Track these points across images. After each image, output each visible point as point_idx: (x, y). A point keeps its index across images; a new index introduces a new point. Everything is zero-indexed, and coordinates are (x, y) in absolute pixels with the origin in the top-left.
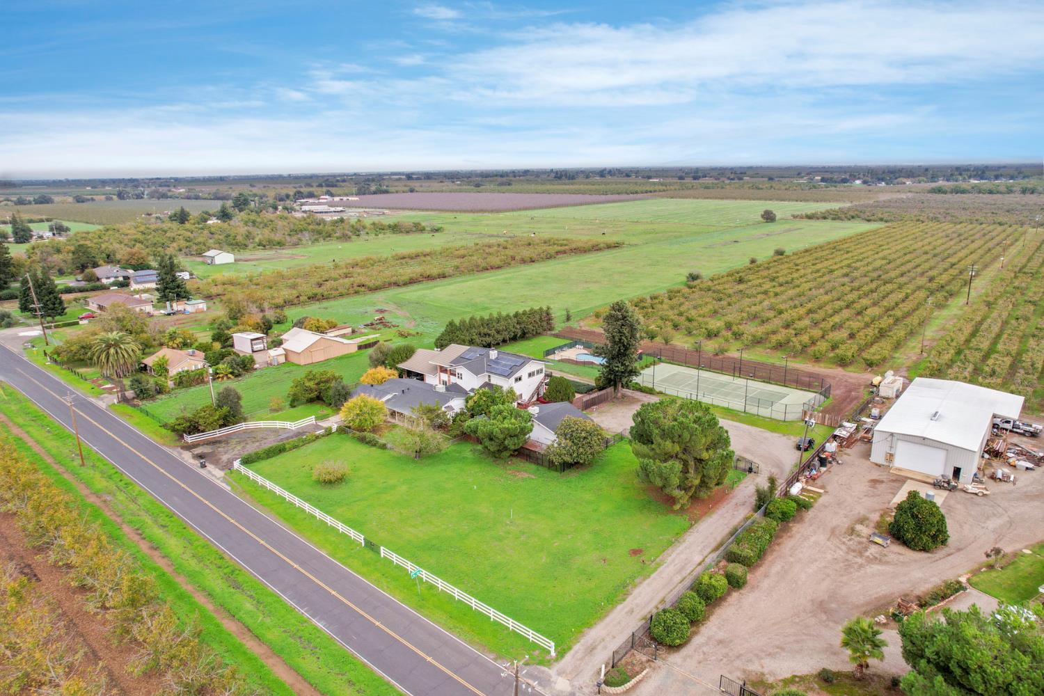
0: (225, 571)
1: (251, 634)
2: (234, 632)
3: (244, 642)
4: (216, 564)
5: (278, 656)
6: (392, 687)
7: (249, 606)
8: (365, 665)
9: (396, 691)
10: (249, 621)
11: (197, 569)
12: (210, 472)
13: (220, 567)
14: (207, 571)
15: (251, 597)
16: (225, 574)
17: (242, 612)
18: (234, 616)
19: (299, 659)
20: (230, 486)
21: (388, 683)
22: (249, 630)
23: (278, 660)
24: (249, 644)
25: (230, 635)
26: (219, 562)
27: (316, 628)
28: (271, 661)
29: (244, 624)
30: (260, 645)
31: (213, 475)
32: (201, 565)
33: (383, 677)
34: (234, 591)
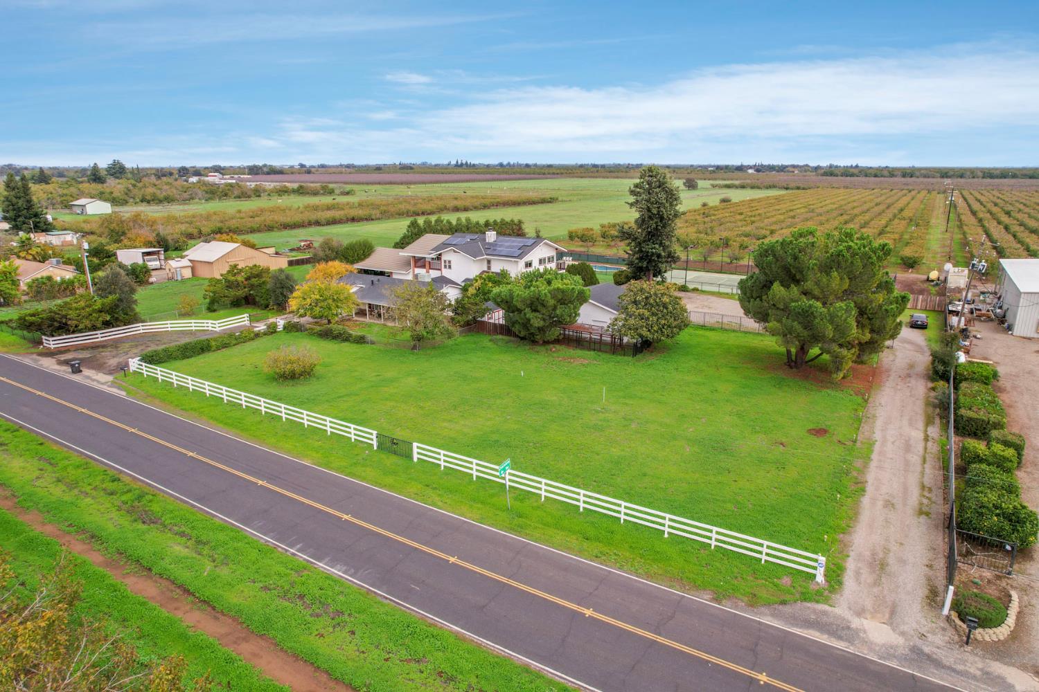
0: (124, 498)
1: (190, 598)
2: (152, 598)
3: (180, 615)
4: (104, 490)
5: (262, 636)
6: (539, 675)
7: (178, 548)
8: (458, 636)
9: (550, 683)
10: (184, 576)
11: (66, 498)
12: (88, 377)
13: (112, 494)
14: (88, 500)
15: (182, 534)
16: (125, 503)
17: (167, 560)
18: (150, 569)
19: (311, 638)
20: (125, 391)
21: (527, 669)
22: (187, 592)
23: (263, 643)
24: (190, 619)
25: (143, 604)
26: (111, 486)
27: (328, 577)
28: (246, 647)
29: (173, 583)
30: (216, 618)
31: (94, 380)
32: (76, 491)
33: (509, 658)
34: (145, 527)
